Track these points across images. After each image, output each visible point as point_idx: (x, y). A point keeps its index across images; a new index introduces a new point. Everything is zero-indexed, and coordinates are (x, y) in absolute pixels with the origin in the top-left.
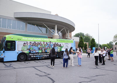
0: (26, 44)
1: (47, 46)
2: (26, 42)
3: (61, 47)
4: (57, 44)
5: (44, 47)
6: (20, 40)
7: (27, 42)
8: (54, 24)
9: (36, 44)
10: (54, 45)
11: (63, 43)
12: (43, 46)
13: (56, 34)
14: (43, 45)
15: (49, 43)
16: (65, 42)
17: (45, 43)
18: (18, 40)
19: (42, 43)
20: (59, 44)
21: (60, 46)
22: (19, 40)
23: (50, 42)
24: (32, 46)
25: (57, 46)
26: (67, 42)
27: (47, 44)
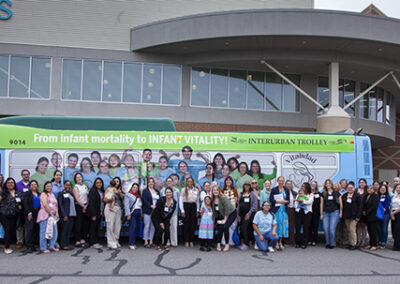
0: (50, 165)
2: (49, 156)
3: (261, 176)
4: (234, 159)
6: (23, 146)
7: (57, 154)
8: (323, 59)
9: (101, 161)
10: (214, 165)
11: (278, 156)
12: (144, 174)
13: (336, 111)
14: (144, 168)
16: (291, 147)
17: (155, 158)
18: (13, 146)
19: (138, 157)
20: (246, 159)
21: (250, 173)
22: (18, 146)
23: (187, 150)
24: (82, 170)
25: (231, 169)
26: (304, 149)
27: (163, 160)
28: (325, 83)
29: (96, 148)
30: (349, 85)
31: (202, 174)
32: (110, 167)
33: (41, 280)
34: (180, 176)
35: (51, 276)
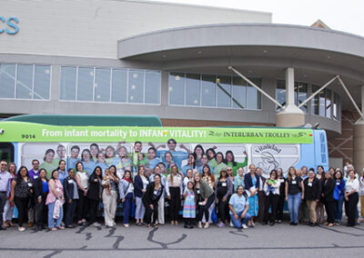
0: (56, 155)
1: (153, 163)
5: (138, 165)
6: (33, 140)
7: (61, 146)
9: (99, 152)
10: (195, 155)
11: (249, 147)
12: (135, 163)
13: (292, 109)
14: (135, 158)
15: (167, 149)
17: (145, 149)
18: (25, 139)
19: (130, 148)
20: (222, 149)
21: (225, 161)
22: (27, 140)
23: (172, 142)
24: (83, 160)
25: (209, 158)
27: (152, 151)
28: (283, 85)
29: (94, 141)
30: (302, 87)
31: (185, 162)
32: (107, 157)
33: (53, 254)
34: (166, 164)
35: (61, 250)
